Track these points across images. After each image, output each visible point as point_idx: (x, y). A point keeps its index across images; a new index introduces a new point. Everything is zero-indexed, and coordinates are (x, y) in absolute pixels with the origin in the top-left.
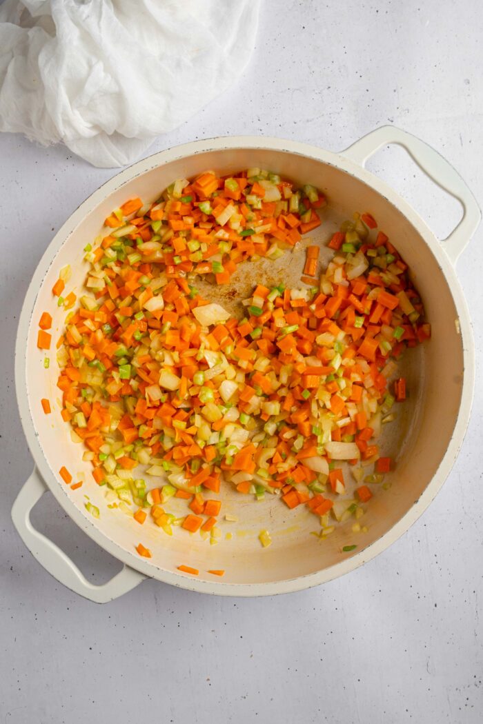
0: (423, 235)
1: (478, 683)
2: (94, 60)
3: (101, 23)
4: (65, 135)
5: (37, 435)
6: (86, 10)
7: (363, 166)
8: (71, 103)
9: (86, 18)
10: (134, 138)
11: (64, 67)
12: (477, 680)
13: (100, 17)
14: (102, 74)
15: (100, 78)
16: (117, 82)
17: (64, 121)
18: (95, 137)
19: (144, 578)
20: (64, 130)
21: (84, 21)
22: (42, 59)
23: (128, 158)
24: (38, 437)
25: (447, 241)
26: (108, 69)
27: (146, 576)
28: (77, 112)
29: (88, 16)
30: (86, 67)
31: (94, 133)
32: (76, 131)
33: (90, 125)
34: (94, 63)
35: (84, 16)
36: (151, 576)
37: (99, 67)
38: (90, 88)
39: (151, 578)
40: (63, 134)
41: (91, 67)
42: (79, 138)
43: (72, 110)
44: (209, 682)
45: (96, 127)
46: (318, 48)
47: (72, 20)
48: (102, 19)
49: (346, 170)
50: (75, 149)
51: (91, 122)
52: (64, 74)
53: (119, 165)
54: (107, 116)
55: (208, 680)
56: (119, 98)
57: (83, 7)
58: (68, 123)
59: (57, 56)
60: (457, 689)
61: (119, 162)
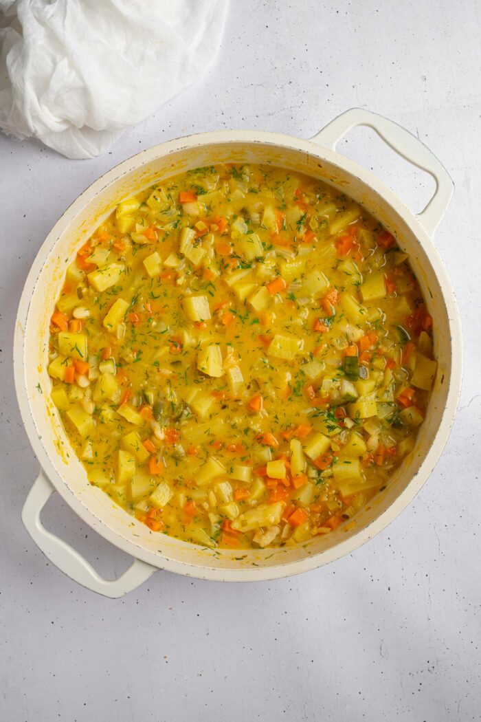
0: (398, 211)
1: (432, 669)
2: (58, 57)
3: (66, 21)
4: (36, 131)
5: (40, 438)
6: (50, 10)
7: (334, 150)
8: (39, 100)
9: (50, 18)
10: (104, 131)
11: (29, 66)
12: (430, 665)
13: (65, 16)
14: (67, 70)
15: (64, 75)
16: (81, 77)
17: (33, 117)
18: (67, 130)
19: (155, 570)
20: (34, 126)
21: (48, 20)
22: (9, 58)
23: (99, 150)
24: (42, 440)
25: (423, 215)
26: (72, 66)
27: (156, 567)
28: (45, 108)
29: (52, 16)
30: (51, 64)
31: (64, 127)
32: (46, 126)
33: (59, 120)
34: (58, 60)
35: (49, 16)
36: (162, 568)
37: (63, 64)
38: (55, 85)
39: (161, 569)
40: (33, 129)
41: (55, 63)
42: (50, 132)
43: (40, 106)
44: (166, 660)
45: (66, 121)
46: (281, 46)
47: (38, 20)
48: (67, 18)
49: (317, 154)
50: (48, 143)
51: (60, 117)
52: (30, 71)
53: (90, 156)
54: (75, 111)
55: (165, 657)
56: (85, 92)
57: (48, 7)
58: (37, 118)
59: (23, 55)
60: (410, 674)
61: (90, 153)
